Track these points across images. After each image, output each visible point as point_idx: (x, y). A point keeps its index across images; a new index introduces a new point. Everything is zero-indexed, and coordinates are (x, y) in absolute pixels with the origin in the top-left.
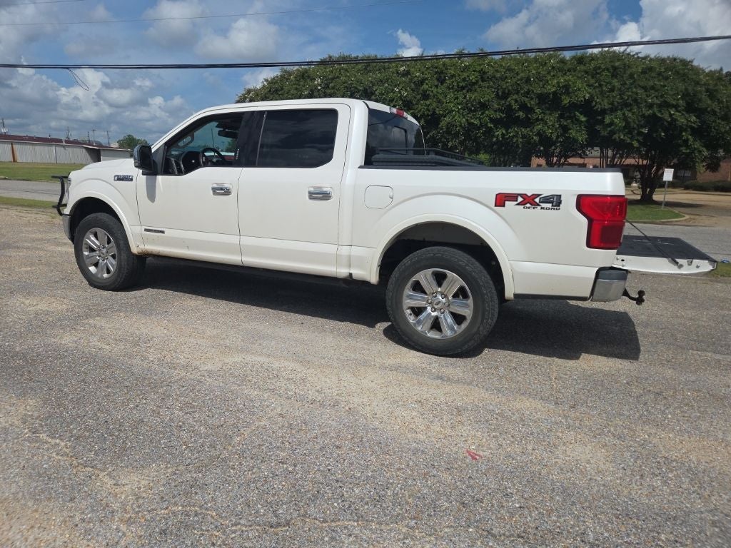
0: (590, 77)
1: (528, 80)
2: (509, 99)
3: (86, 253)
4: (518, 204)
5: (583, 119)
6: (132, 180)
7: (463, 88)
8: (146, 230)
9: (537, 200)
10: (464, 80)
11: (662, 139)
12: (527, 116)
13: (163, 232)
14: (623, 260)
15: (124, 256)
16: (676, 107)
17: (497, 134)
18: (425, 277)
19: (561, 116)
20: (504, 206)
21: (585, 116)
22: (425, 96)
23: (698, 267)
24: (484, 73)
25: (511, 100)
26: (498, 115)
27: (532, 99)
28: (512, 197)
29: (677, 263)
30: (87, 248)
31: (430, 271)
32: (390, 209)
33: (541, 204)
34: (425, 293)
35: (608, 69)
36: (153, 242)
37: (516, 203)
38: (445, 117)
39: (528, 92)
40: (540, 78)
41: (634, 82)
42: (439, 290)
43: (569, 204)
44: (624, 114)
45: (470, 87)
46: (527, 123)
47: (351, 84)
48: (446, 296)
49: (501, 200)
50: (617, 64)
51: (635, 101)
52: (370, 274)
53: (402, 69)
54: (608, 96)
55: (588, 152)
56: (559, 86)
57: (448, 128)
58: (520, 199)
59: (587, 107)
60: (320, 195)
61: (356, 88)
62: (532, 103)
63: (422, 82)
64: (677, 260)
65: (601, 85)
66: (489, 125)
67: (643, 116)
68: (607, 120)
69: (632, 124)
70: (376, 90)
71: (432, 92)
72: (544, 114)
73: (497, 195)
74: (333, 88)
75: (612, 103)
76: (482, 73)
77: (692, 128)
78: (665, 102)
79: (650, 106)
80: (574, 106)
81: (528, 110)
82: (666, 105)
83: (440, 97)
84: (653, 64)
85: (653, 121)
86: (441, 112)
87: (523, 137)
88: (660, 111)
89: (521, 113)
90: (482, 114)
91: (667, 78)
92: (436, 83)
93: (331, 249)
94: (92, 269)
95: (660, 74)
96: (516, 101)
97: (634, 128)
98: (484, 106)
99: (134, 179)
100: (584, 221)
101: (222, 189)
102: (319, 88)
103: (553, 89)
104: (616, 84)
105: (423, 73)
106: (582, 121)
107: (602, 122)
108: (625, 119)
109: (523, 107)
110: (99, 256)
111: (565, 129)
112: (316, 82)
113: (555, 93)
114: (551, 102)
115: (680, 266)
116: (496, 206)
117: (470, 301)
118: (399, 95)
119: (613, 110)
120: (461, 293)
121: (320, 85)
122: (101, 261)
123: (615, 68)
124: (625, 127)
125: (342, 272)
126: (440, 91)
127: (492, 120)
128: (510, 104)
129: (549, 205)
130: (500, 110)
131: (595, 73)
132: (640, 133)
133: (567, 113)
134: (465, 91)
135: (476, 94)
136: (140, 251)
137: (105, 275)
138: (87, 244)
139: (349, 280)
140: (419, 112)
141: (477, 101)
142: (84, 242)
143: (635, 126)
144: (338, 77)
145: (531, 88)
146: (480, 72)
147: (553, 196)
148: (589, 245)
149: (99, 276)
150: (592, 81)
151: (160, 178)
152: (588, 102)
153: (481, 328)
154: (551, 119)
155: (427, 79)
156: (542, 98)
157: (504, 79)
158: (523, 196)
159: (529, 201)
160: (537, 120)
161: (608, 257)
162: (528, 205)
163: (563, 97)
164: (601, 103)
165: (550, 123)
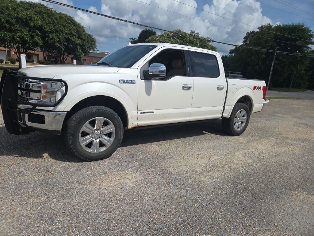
1: (7, 8)
5: (40, 34)
6: (135, 83)
8: (141, 113)
11: (71, 47)
12: (10, 27)
13: (153, 112)
16: (75, 36)
19: (29, 31)
20: (255, 90)
21: (40, 32)
27: (12, 19)
35: (46, 13)
39: (9, 15)
40: (14, 9)
41: (58, 22)
44: (57, 35)
46: (11, 31)
51: (60, 30)
54: (49, 26)
55: (35, 49)
56: (27, 16)
58: (257, 88)
59: (40, 29)
60: (220, 89)
62: (13, 21)
65: (44, 20)
67: (65, 37)
68: (51, 36)
72: (21, 27)
75: (51, 29)
77: (80, 44)
78: (72, 33)
79: (66, 34)
80: (35, 27)
81: (12, 24)
82: (71, 34)
84: (63, 16)
85: (67, 40)
87: (10, 37)
88: (70, 37)
89: (7, 25)
91: (69, 23)
95: (66, 20)
97: (62, 42)
99: (136, 82)
103: (25, 17)
106: (40, 35)
107: (48, 37)
108: (59, 38)
109: (8, 22)
111: (32, 37)
113: (26, 19)
114: (25, 23)
119: (52, 32)
122: (94, 141)
123: (48, 13)
124: (59, 41)
131: (41, 14)
132: (64, 44)
133: (32, 29)
136: (133, 126)
143: (63, 41)
145: (10, 13)
152: (42, 26)
154: (26, 31)
156: (18, 19)
160: (17, 30)
163: (30, 22)
164: (47, 29)
165: (26, 34)
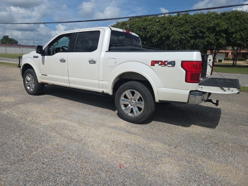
0: (227, 20)
1: (203, 22)
2: (196, 29)
3: (26, 82)
4: (159, 65)
5: (224, 36)
7: (179, 26)
8: (42, 75)
9: (166, 63)
10: (179, 23)
12: (202, 35)
13: (46, 75)
14: (202, 88)
15: (36, 84)
17: (191, 42)
18: (127, 93)
19: (216, 35)
20: (154, 66)
21: (225, 34)
22: (165, 29)
23: (232, 91)
24: (187, 20)
25: (197, 30)
26: (192, 35)
27: (205, 29)
28: (157, 62)
29: (223, 89)
30: (27, 81)
31: (129, 91)
32: (115, 67)
33: (168, 65)
34: (128, 99)
35: (234, 17)
36: (44, 79)
37: (159, 64)
38: (172, 36)
39: (203, 26)
40: (208, 21)
41: (245, 22)
42: (133, 98)
43: (178, 65)
44: (240, 34)
45: (181, 25)
46: (203, 38)
47: (139, 26)
48: (135, 100)
49: (153, 63)
50: (238, 15)
52: (109, 91)
53: (157, 20)
54: (234, 27)
55: (227, 48)
56: (215, 24)
57: (173, 40)
58: (160, 63)
59: (226, 31)
60: (92, 62)
61: (141, 27)
63: (164, 24)
64: (224, 88)
65: (231, 23)
66: (188, 39)
68: (234, 36)
69: (244, 37)
70: (148, 28)
71: (168, 28)
72: (209, 34)
73: (152, 61)
74: (133, 28)
76: (186, 20)
80: (221, 31)
81: (203, 33)
83: (171, 29)
86: (171, 35)
87: (201, 43)
89: (200, 34)
90: (186, 35)
92: (169, 24)
93: (96, 82)
94: (28, 88)
96: (199, 30)
97: (244, 39)
98: (187, 32)
100: (184, 72)
101: (63, 60)
102: (128, 28)
104: (237, 23)
105: (164, 21)
106: (224, 37)
107: (232, 36)
108: (241, 35)
109: (201, 32)
110: (30, 83)
111: (217, 40)
112: (127, 26)
113: (213, 26)
114: (212, 30)
115: (225, 91)
116: (151, 66)
117: (143, 103)
118: (156, 29)
119: (236, 32)
120: (140, 99)
121: (129, 27)
122: (31, 85)
123: (237, 17)
124: (241, 39)
125: (100, 90)
126: (171, 27)
127: (189, 37)
128: (196, 31)
129: (171, 65)
130: (193, 33)
131: (229, 19)
133: (218, 33)
134: (179, 27)
135: (184, 28)
136: (41, 82)
137: (32, 90)
138: (27, 79)
139: (103, 93)
140: (162, 35)
141: (184, 30)
142: (26, 79)
143: (245, 38)
144: (135, 24)
145: (204, 25)
146: (185, 20)
147: (172, 62)
148: (186, 81)
149: (30, 90)
150: (228, 22)
151: (46, 57)
153: (147, 113)
154: (212, 36)
155: (166, 23)
156: (209, 29)
157: (194, 22)
158: (161, 61)
159: (163, 63)
160: (207, 36)
161: (194, 86)
162: (163, 65)
163: (217, 28)
164: (232, 30)
165: (211, 38)
